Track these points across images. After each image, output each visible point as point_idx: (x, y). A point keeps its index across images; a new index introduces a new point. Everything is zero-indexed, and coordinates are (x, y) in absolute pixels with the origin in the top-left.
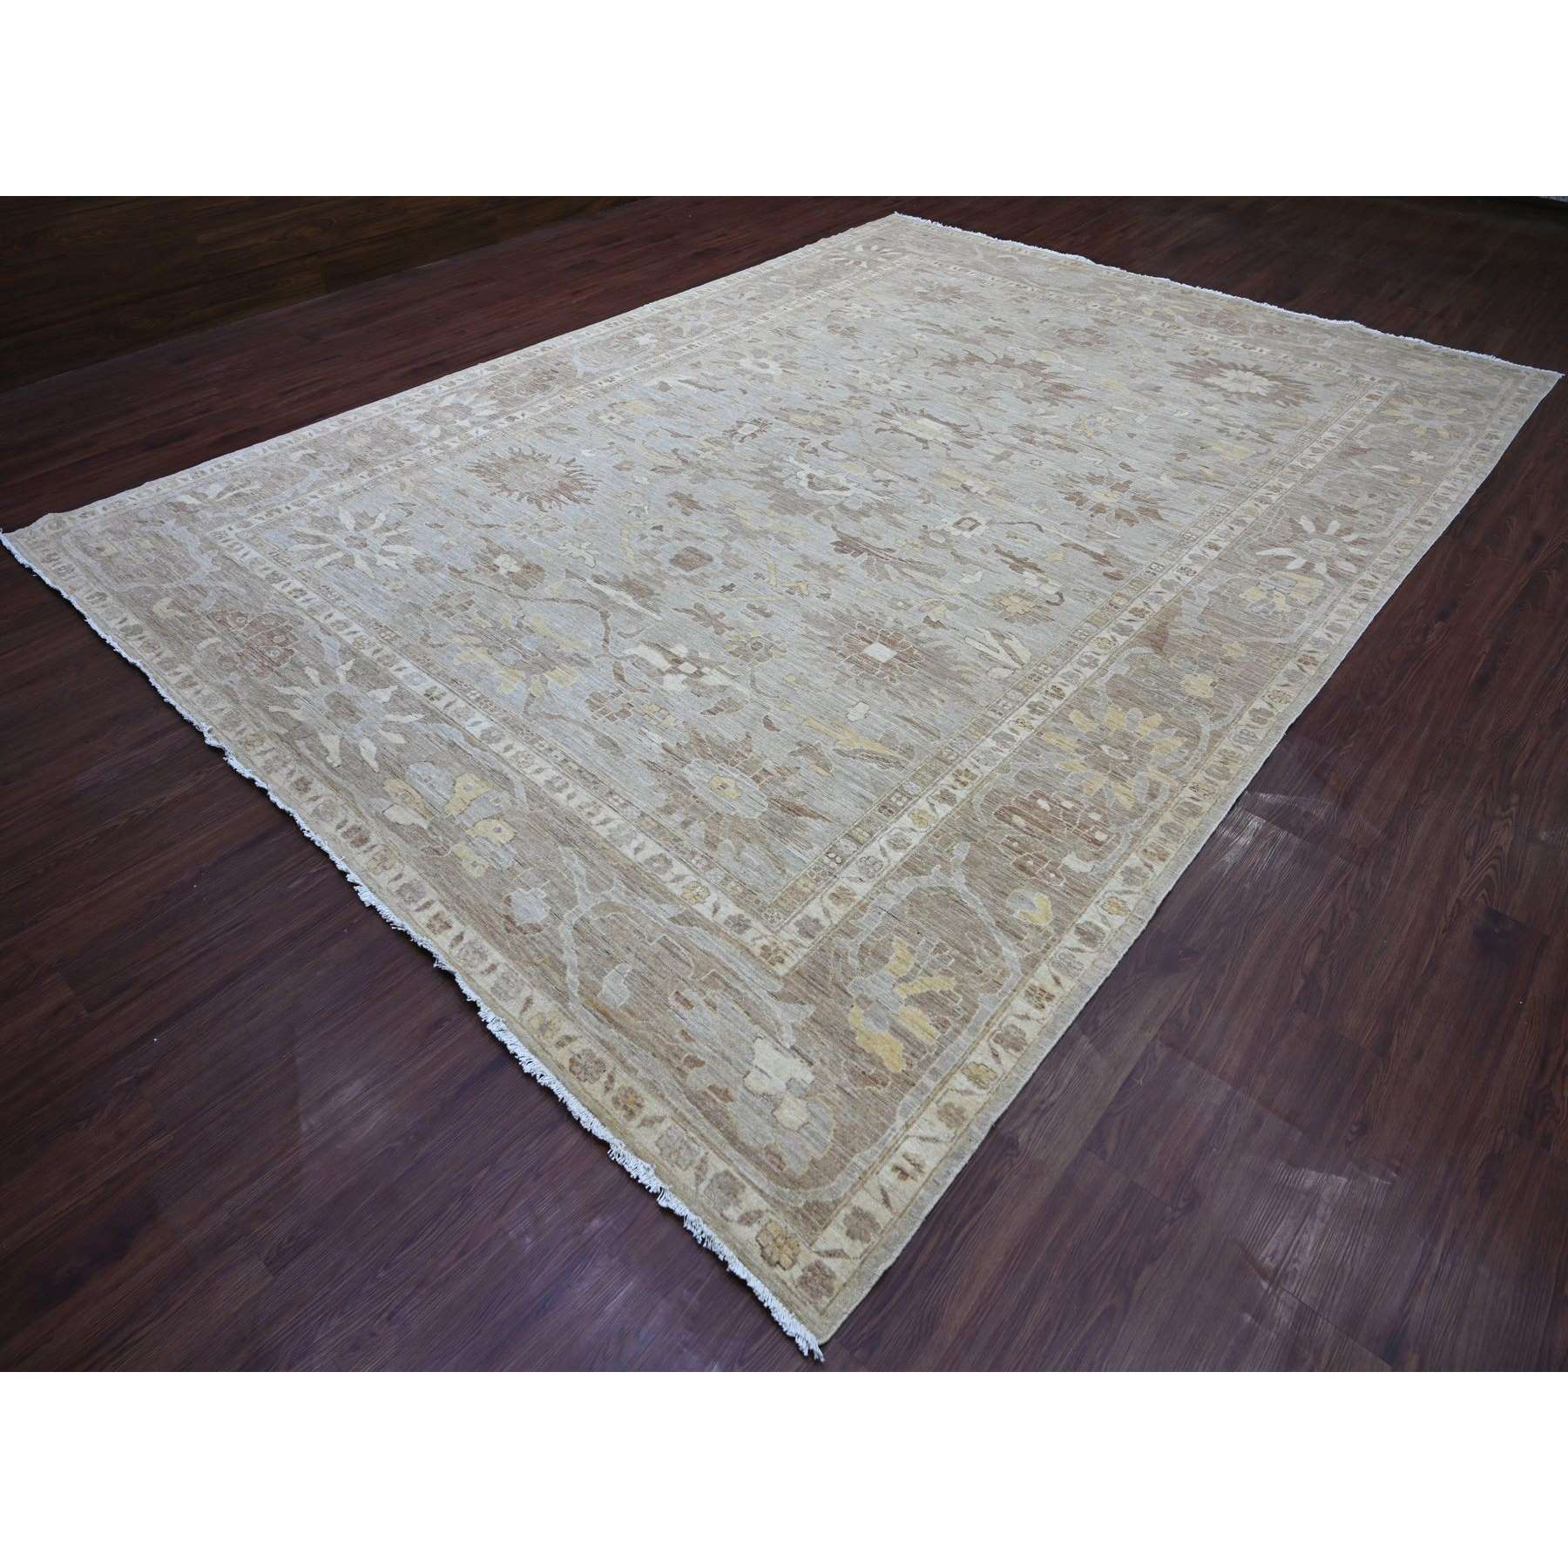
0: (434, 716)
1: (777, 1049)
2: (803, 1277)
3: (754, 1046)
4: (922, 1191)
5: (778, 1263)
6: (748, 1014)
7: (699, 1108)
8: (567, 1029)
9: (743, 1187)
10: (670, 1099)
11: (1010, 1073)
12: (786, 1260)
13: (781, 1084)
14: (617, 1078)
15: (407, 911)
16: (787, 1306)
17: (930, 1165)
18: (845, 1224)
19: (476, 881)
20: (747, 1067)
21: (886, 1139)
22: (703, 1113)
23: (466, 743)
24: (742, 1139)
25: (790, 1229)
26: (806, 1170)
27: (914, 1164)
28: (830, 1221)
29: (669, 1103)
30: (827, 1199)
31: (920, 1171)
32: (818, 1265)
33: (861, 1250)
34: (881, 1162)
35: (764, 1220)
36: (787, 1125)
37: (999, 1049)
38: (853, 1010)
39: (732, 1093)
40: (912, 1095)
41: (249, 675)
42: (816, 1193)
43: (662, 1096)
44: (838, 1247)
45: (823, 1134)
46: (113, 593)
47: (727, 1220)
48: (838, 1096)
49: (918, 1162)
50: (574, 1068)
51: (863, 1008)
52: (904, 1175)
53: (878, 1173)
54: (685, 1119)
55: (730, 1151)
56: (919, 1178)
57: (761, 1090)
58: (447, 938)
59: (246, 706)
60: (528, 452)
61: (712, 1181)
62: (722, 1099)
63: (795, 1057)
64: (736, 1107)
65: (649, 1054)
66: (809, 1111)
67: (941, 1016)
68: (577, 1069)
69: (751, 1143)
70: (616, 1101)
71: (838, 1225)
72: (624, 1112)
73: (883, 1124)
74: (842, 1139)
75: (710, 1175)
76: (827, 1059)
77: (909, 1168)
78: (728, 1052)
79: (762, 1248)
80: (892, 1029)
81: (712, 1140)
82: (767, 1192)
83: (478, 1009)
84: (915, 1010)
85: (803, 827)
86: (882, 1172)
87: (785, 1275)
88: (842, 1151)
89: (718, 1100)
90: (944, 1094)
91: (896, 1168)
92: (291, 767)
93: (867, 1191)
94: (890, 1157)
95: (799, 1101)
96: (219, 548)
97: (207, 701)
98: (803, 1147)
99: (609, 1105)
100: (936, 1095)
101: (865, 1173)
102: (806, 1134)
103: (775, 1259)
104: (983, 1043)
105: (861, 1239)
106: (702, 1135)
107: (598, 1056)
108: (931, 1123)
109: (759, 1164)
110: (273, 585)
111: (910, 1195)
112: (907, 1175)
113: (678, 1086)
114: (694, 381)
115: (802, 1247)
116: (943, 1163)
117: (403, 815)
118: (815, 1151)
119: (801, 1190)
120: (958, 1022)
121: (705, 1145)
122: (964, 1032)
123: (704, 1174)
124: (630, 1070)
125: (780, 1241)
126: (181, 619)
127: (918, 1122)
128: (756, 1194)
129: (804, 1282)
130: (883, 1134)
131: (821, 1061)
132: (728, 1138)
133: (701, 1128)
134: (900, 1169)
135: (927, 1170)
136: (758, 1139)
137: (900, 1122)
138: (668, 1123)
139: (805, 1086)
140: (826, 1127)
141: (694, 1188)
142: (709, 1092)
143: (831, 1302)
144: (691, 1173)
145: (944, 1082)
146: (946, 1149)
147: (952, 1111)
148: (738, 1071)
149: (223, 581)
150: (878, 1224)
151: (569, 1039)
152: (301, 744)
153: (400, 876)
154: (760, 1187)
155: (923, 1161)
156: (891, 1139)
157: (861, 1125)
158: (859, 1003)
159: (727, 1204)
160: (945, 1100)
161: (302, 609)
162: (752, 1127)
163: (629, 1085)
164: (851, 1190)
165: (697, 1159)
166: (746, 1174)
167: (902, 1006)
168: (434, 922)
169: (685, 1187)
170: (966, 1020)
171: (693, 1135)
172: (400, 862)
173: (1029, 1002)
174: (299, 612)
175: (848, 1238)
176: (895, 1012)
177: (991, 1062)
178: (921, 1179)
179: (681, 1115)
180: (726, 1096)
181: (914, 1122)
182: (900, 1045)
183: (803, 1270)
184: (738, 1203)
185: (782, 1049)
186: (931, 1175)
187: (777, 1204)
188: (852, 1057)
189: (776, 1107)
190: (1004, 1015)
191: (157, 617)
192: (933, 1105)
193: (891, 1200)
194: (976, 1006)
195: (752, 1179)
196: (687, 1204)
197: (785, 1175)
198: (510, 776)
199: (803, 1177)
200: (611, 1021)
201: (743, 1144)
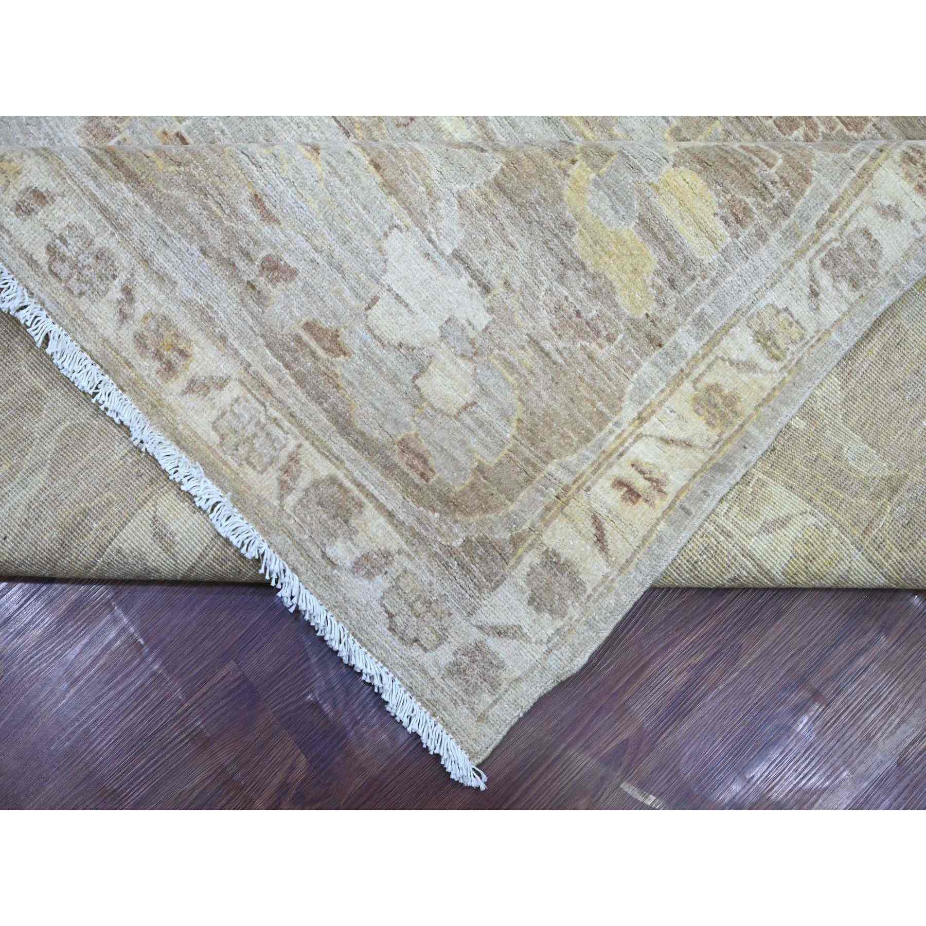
1: (427, 255)
2: (455, 664)
3: (385, 245)
4: (662, 526)
5: (416, 640)
6: (377, 167)
7: (287, 366)
9: (360, 505)
10: (236, 344)
11: (828, 332)
12: (428, 637)
13: (432, 327)
14: (138, 293)
16: (426, 706)
17: (676, 481)
18: (529, 583)
20: (375, 289)
21: (604, 439)
22: (295, 376)
24: (359, 425)
25: (436, 586)
26: (467, 482)
27: (649, 479)
28: (504, 577)
29: (236, 353)
30: (502, 535)
31: (660, 491)
32: (479, 647)
33: (550, 631)
34: (594, 472)
35: (395, 568)
36: (438, 405)
37: (825, 280)
38: (574, 170)
39: (345, 338)
40: (655, 364)
42: (482, 523)
43: (223, 338)
44: (512, 621)
45: (499, 424)
47: (333, 565)
48: (527, 358)
49: (655, 476)
50: (58, 267)
51: (595, 167)
52: (632, 494)
53: (588, 489)
54: (263, 385)
55: (339, 445)
56: (657, 502)
57: (395, 339)
61: (307, 491)
62: (327, 350)
63: (459, 275)
64: (352, 367)
65: (195, 248)
66: (477, 381)
67: (740, 196)
68: (64, 270)
69: (376, 434)
70: (140, 340)
71: (516, 585)
72: (157, 365)
73: (601, 413)
74: (531, 434)
75: (304, 481)
76: (516, 283)
77: (640, 484)
78: (339, 252)
79: (391, 616)
80: (642, 220)
81: (310, 424)
82: (402, 516)
84: (691, 176)
86: (596, 489)
87: (426, 659)
88: (527, 453)
89: (320, 352)
90: (709, 366)
91: (619, 483)
93: (570, 519)
94: (610, 466)
95: (460, 361)
98: (464, 443)
99: (129, 349)
100: (693, 367)
101: (566, 489)
102: (468, 421)
103: (411, 633)
104: (801, 266)
105: (551, 612)
106: (292, 415)
107: (99, 242)
108: (681, 417)
109: (389, 468)
111: (642, 532)
112: (639, 496)
113: (250, 321)
115: (457, 617)
116: (698, 479)
118: (485, 452)
119: (458, 517)
120: (766, 211)
121: (296, 430)
122: (775, 237)
123: (294, 479)
124: (161, 278)
125: (418, 606)
127: (660, 413)
128: (382, 520)
129: (455, 670)
130: (601, 430)
131: (506, 284)
132: (336, 423)
133: (290, 401)
134: (626, 485)
135: (671, 490)
136: (388, 427)
137: (629, 411)
138: (234, 390)
139: (472, 334)
140: (505, 415)
141: (276, 503)
142: (306, 337)
143: (495, 702)
144: (271, 478)
145: (713, 342)
146: (702, 457)
147: (719, 400)
148: (357, 296)
150: (582, 584)
151: (41, 197)
154: (390, 507)
155: (665, 475)
156: (612, 438)
157: (564, 413)
158: (586, 156)
159: (333, 535)
160: (709, 379)
162: (378, 404)
163: (163, 310)
164: (542, 517)
165: (283, 455)
166: (365, 482)
167: (668, 167)
169: (261, 501)
170: (783, 210)
171: (276, 414)
173: (908, 175)
175: (531, 608)
176: (654, 179)
177: (801, 309)
178: (661, 504)
179: (256, 376)
180: (335, 345)
181: (654, 412)
182: (652, 258)
183: (455, 654)
184: (352, 533)
185: (436, 255)
186: (677, 497)
187: (416, 538)
188: (561, 278)
189: (422, 370)
190: (857, 203)
192: (687, 386)
193: (608, 536)
194: (807, 179)
195: (376, 493)
196: (265, 533)
197: (433, 489)
199: (463, 493)
201: (362, 434)
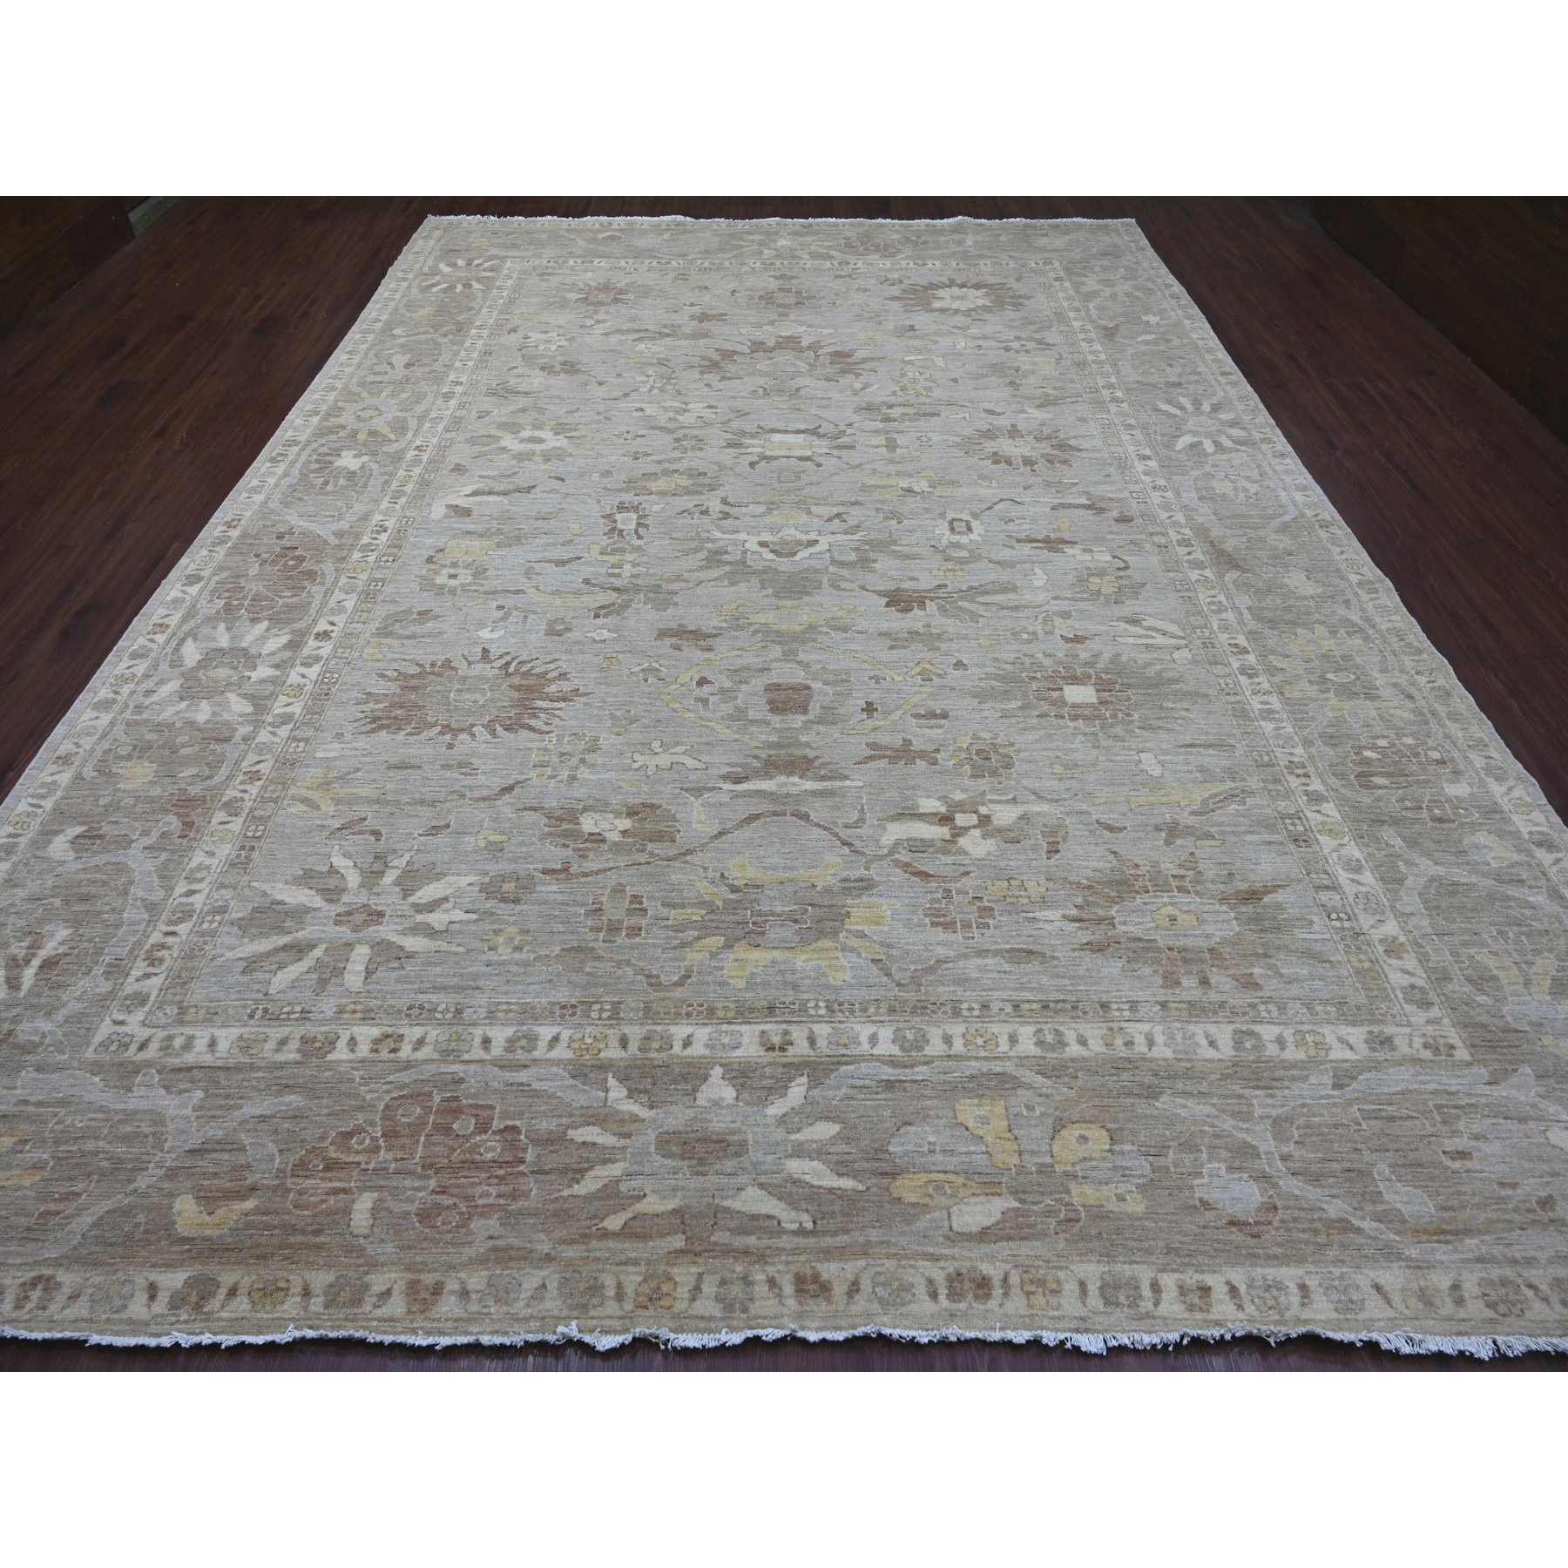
0: (817, 1070)
3: (1553, 1143)
6: (1509, 1119)
8: (1441, 1280)
14: (1534, 1281)
15: (1148, 1315)
19: (1148, 1215)
23: (898, 1071)
38: (1545, 1042)
41: (501, 1208)
46: (57, 1263)
50: (1500, 1310)
51: (1547, 1033)
58: (1221, 1302)
59: (571, 1252)
60: (414, 670)
65: (1518, 1232)
68: (1503, 1308)
78: (1547, 1168)
83: (1377, 1344)
85: (1279, 907)
92: (760, 1277)
96: (148, 1064)
97: (500, 1294)
107: (1494, 1277)
110: (330, 1057)
114: (487, 489)
117: (978, 1213)
124: (1529, 1262)
126: (257, 1211)
149: (241, 1107)
151: (1456, 1287)
152: (721, 1237)
153: (1082, 1285)
158: (1539, 1033)
161: (426, 1061)
163: (1549, 1277)
167: (1558, 1007)
168: (1188, 1299)
172: (1061, 1268)
174: (433, 1068)
191: (206, 1239)
198: (999, 1069)
200: (1456, 1233)
